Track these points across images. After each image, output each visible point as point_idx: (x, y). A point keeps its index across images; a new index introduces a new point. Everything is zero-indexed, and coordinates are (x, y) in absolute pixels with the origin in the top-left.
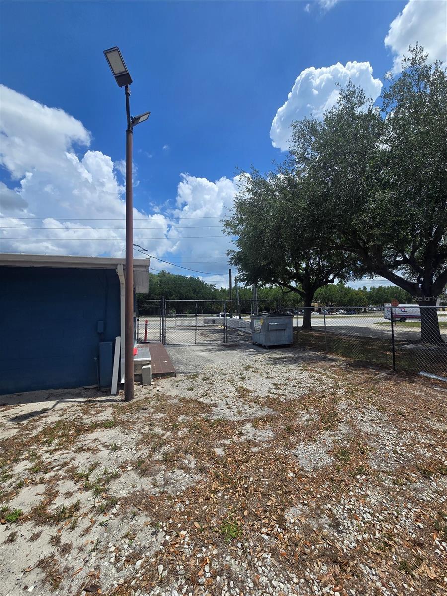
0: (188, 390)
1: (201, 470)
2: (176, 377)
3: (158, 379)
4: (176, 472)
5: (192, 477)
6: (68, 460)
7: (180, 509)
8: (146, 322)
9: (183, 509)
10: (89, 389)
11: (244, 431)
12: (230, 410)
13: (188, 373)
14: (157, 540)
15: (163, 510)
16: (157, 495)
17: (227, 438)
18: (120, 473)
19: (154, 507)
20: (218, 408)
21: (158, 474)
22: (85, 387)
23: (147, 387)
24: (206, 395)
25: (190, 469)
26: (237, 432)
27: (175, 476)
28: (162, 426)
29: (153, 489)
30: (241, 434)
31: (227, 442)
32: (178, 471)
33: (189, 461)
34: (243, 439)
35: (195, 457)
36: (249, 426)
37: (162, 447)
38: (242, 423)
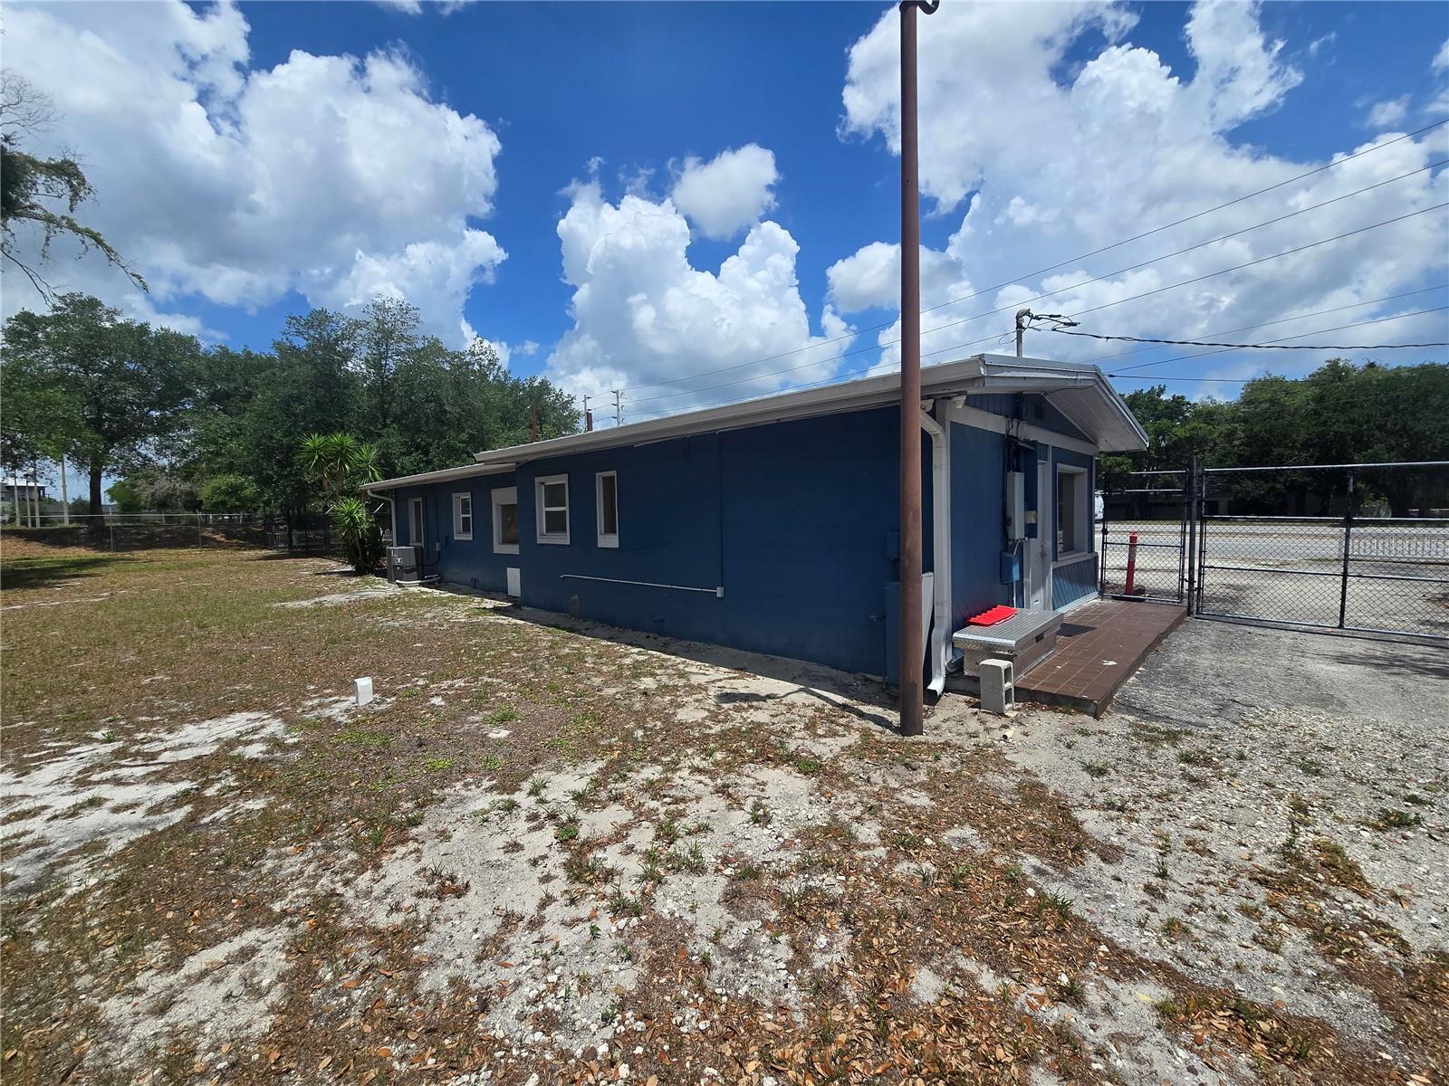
0: (1088, 768)
1: (824, 989)
2: (1096, 717)
3: (1033, 708)
4: (779, 946)
5: (786, 986)
6: (691, 796)
7: (682, 1024)
8: (1133, 539)
9: (684, 1029)
10: (873, 681)
11: (1094, 997)
12: (1147, 898)
13: (1157, 718)
14: (594, 1034)
15: (664, 993)
16: (694, 958)
17: (1000, 967)
18: (711, 869)
19: (661, 974)
20: (1110, 870)
21: (748, 920)
22: (868, 676)
23: (990, 718)
24: (1121, 809)
25: (806, 963)
26: (1064, 979)
27: (769, 951)
28: (889, 825)
29: (704, 942)
30: (1071, 995)
31: (988, 981)
32: (786, 947)
33: (830, 944)
34: (1054, 1014)
35: (851, 948)
36: (1148, 993)
37: (826, 871)
38: (1126, 966)
